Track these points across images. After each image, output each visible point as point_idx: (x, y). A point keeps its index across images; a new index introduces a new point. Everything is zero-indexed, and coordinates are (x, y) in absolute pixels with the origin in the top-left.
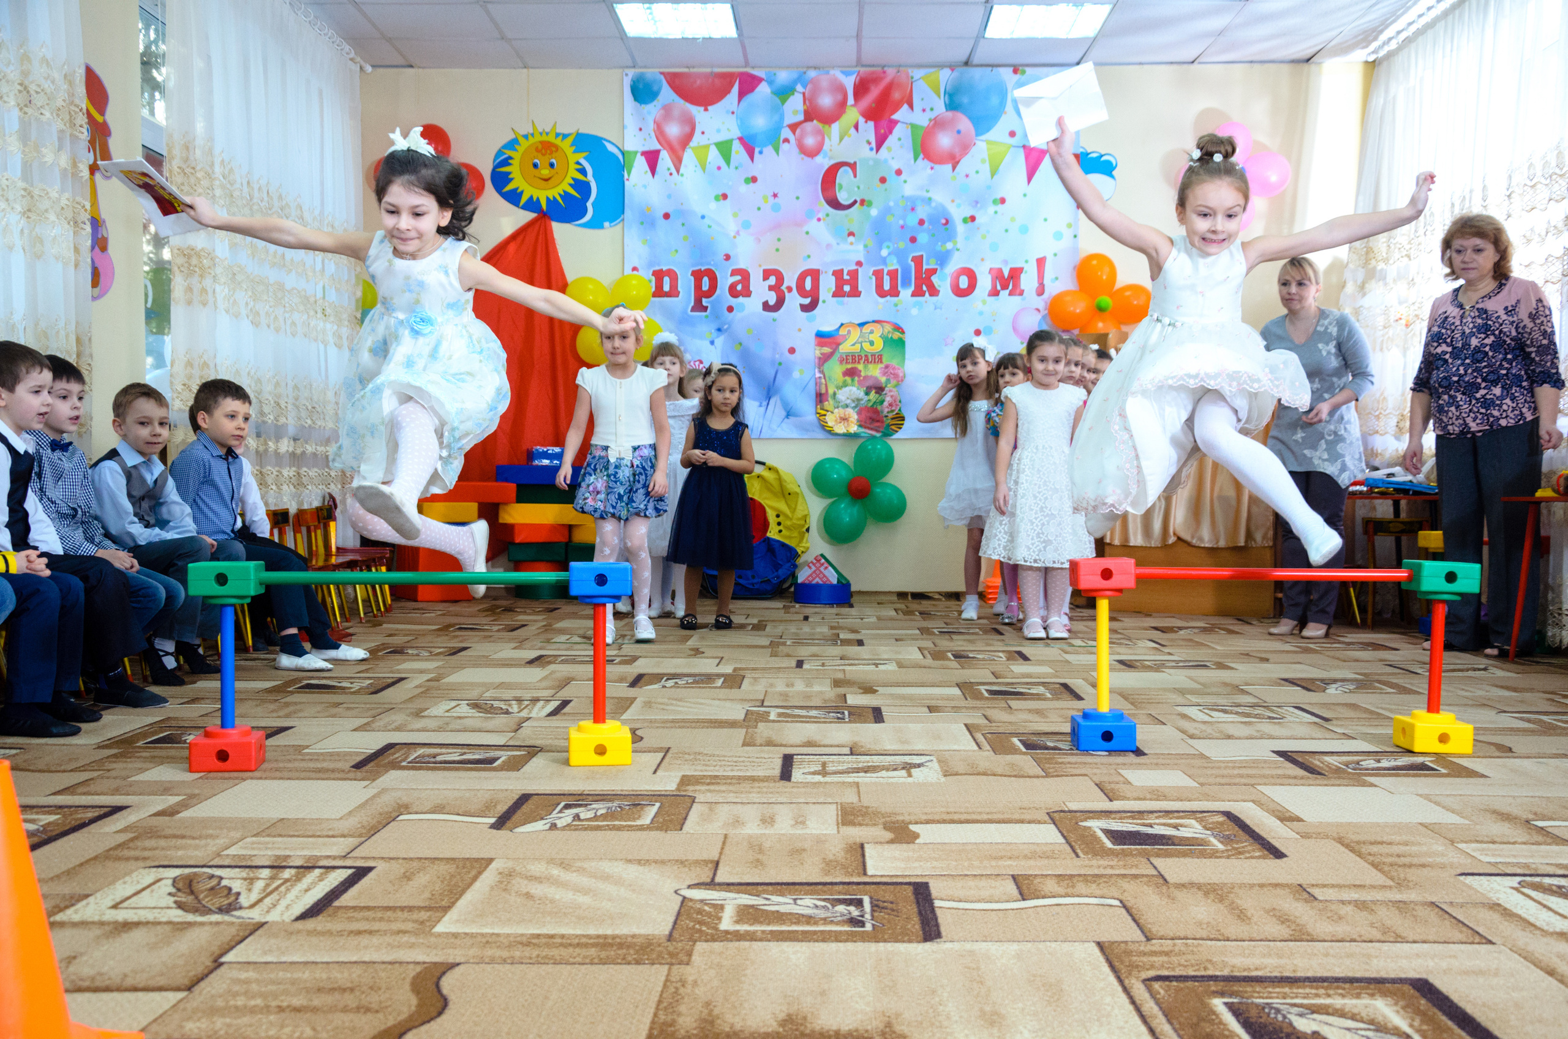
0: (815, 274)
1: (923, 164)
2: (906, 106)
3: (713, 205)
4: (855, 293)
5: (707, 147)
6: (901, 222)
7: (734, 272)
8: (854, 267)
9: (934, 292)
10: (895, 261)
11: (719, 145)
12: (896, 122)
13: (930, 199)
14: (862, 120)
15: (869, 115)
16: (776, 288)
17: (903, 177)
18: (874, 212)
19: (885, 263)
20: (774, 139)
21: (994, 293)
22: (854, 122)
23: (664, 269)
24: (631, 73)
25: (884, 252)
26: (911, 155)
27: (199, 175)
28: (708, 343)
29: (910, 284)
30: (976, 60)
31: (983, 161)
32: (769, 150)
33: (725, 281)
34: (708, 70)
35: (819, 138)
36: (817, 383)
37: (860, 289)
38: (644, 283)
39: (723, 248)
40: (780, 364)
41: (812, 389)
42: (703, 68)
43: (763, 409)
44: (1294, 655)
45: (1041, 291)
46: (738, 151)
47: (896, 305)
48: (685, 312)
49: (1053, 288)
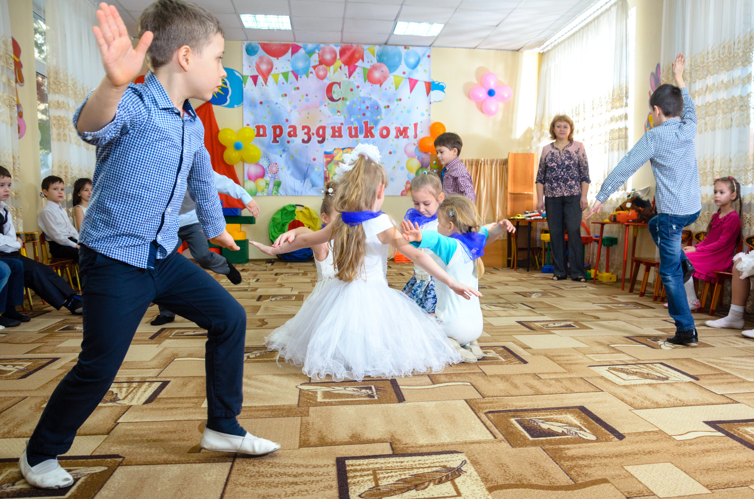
0: (324, 128)
1: (368, 84)
2: (361, 60)
3: (281, 99)
4: (340, 136)
5: (278, 74)
6: (359, 107)
7: (290, 127)
8: (340, 125)
9: (372, 136)
10: (357, 123)
11: (283, 74)
12: (356, 67)
13: (371, 98)
14: (343, 65)
15: (346, 63)
16: (307, 133)
17: (360, 89)
18: (348, 103)
19: (353, 124)
20: (306, 72)
21: (397, 137)
22: (339, 66)
23: (260, 125)
24: (246, 43)
25: (352, 120)
26: (363, 80)
27: (62, 85)
28: (279, 156)
29: (363, 133)
30: (390, 43)
31: (392, 83)
32: (304, 76)
33: (286, 130)
34: (279, 43)
35: (325, 72)
36: (325, 172)
37: (342, 134)
38: (251, 131)
39: (285, 116)
40: (309, 165)
41: (323, 174)
42: (277, 41)
43: (302, 183)
44: (516, 283)
45: (416, 136)
46: (291, 76)
47: (357, 141)
48: (269, 143)
49: (420, 136)
